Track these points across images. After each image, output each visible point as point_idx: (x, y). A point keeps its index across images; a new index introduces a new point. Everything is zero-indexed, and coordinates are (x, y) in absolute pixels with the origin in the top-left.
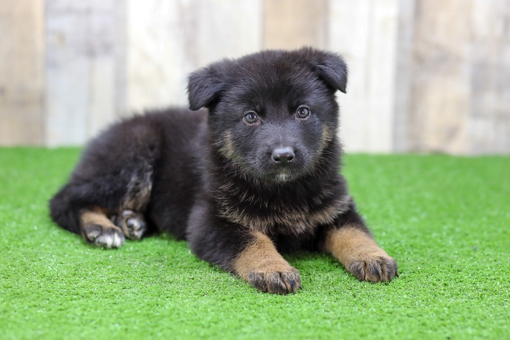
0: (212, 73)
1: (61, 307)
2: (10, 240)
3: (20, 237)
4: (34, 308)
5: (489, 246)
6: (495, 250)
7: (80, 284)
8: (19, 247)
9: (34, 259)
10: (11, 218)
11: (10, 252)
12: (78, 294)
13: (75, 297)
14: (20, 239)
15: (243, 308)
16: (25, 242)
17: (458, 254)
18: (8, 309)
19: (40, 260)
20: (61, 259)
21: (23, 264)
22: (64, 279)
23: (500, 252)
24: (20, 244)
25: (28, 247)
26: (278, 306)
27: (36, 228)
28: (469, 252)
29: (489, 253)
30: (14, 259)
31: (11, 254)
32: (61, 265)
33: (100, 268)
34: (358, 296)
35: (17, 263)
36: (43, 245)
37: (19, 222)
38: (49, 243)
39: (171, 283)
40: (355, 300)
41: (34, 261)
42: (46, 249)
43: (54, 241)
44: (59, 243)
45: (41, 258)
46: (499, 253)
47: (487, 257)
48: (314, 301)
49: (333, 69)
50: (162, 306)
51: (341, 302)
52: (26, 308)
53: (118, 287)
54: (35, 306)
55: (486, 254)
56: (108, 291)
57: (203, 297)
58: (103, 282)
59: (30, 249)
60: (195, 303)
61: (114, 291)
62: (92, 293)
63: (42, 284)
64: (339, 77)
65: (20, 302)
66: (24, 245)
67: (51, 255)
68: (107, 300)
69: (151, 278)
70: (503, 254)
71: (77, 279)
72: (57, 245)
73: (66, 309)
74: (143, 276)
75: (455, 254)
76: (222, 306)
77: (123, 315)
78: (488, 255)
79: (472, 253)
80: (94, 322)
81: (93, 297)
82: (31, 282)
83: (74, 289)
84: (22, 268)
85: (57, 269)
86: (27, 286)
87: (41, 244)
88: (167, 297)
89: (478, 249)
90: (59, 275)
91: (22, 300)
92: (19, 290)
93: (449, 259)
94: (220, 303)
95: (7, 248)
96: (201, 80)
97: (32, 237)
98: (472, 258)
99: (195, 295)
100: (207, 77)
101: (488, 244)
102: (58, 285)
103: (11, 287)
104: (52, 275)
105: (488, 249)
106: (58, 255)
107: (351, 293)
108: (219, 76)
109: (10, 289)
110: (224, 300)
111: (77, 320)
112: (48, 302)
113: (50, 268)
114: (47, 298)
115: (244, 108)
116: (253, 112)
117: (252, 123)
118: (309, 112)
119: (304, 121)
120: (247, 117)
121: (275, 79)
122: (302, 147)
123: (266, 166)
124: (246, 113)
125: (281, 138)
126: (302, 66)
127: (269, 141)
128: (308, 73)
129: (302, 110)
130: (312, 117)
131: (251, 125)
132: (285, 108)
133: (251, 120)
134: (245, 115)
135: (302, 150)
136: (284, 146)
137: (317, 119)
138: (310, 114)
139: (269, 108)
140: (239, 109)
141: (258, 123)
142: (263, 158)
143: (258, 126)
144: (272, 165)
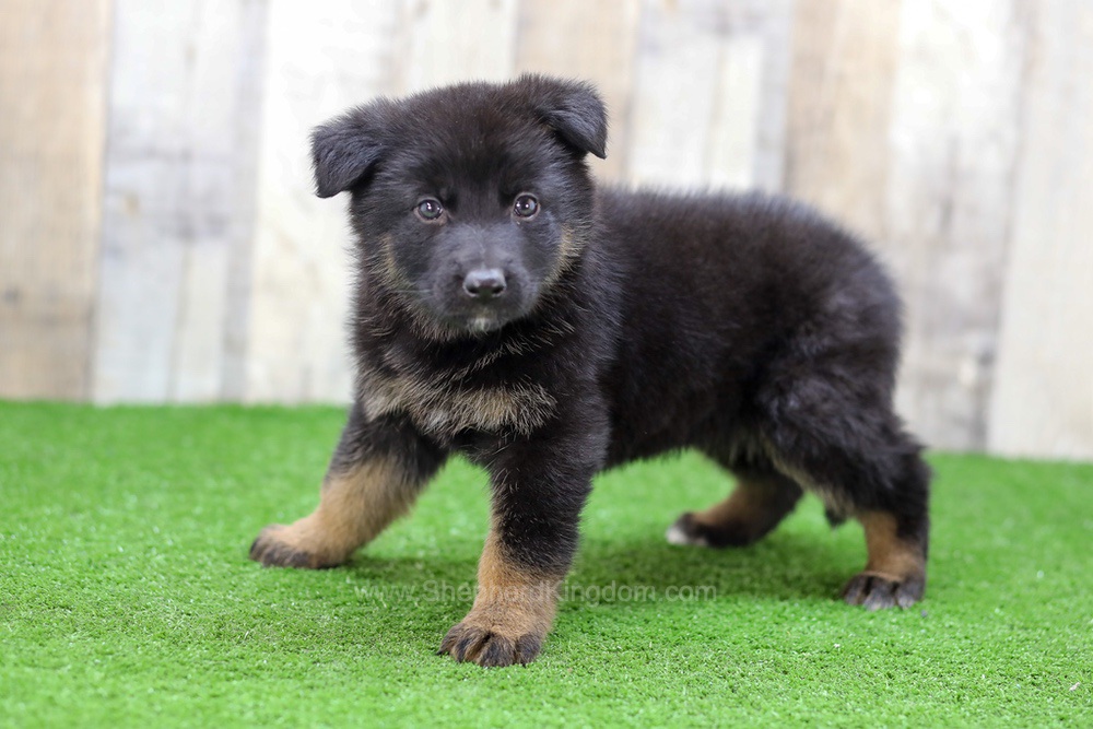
0: (359, 127)
1: (213, 691)
4: (164, 692)
5: (949, 612)
6: (960, 619)
12: (236, 670)
13: (231, 674)
15: (542, 704)
17: (897, 623)
18: (117, 691)
19: (148, 607)
23: (972, 623)
26: (603, 702)
28: (916, 620)
29: (952, 623)
40: (735, 696)
46: (970, 625)
47: (951, 631)
48: (664, 696)
49: (581, 115)
50: (395, 694)
52: (150, 691)
54: (164, 688)
55: (947, 625)
56: (289, 665)
57: (463, 682)
60: (454, 693)
62: (259, 668)
64: (593, 129)
65: (136, 680)
68: (291, 681)
69: (359, 646)
70: (976, 625)
71: (226, 642)
73: (225, 694)
75: (893, 624)
76: (502, 699)
78: (951, 627)
79: (922, 623)
81: (265, 675)
83: (227, 661)
86: (140, 652)
88: (400, 680)
89: (930, 617)
91: (138, 676)
92: (126, 659)
93: (884, 632)
94: (498, 694)
96: (339, 139)
98: (923, 631)
99: (449, 677)
100: (349, 135)
101: (945, 607)
103: (111, 654)
104: (178, 633)
105: (947, 616)
108: (374, 133)
109: (110, 657)
110: (503, 688)
111: (249, 715)
112: (185, 681)
114: (183, 674)
115: (419, 190)
116: (434, 199)
117: (432, 218)
118: (536, 207)
119: (528, 222)
120: (423, 208)
121: (477, 143)
122: (520, 270)
123: (453, 300)
124: (421, 199)
125: (483, 251)
126: (525, 118)
127: (462, 256)
128: (536, 132)
129: (524, 201)
130: (542, 214)
131: (430, 222)
132: (493, 197)
133: (430, 215)
134: (420, 205)
135: (520, 276)
136: (489, 267)
137: (552, 218)
138: (539, 209)
139: (465, 194)
140: (408, 192)
141: (441, 221)
142: (449, 285)
143: (443, 225)
144: (463, 299)
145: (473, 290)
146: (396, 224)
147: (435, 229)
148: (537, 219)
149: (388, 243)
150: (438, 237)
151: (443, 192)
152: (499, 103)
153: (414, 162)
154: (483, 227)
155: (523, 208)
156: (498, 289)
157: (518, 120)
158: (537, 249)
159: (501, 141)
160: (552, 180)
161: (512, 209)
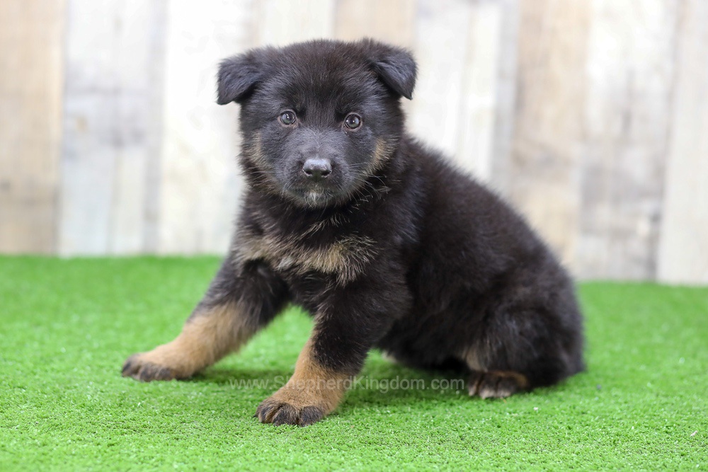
0: (249, 60)
1: (111, 442)
2: (36, 364)
3: (46, 360)
4: (78, 442)
7: (129, 416)
8: (46, 371)
9: (68, 386)
10: (32, 338)
11: (37, 377)
12: (129, 428)
13: (125, 430)
14: (47, 363)
16: (55, 366)
18: (47, 442)
19: (75, 387)
20: (101, 387)
21: (55, 392)
22: (109, 409)
24: (47, 368)
25: (58, 372)
26: (373, 447)
27: (63, 350)
28: (593, 391)
29: (617, 393)
30: (44, 385)
31: (38, 380)
32: (102, 394)
33: (150, 398)
34: (467, 438)
35: (48, 389)
36: (75, 370)
37: (42, 343)
38: (84, 368)
39: (239, 417)
40: (463, 442)
41: (68, 388)
42: (80, 375)
43: (90, 366)
44: (96, 368)
45: (77, 385)
48: (414, 443)
49: (398, 68)
50: (233, 443)
51: (446, 444)
52: (70, 441)
53: (176, 421)
54: (80, 440)
55: (613, 395)
56: (164, 425)
57: (280, 435)
58: (156, 415)
59: (61, 374)
60: (272, 441)
61: (171, 425)
62: (145, 426)
63: (83, 415)
64: (404, 78)
66: (53, 370)
67: (88, 382)
68: (164, 435)
69: (213, 412)
71: (124, 410)
72: (92, 370)
73: (118, 444)
74: (203, 408)
76: (304, 446)
77: (187, 453)
78: (616, 395)
79: (597, 393)
80: (154, 460)
81: (147, 431)
82: (70, 412)
83: (123, 422)
84: (55, 396)
85: (99, 398)
86: (66, 417)
87: (73, 368)
88: (237, 434)
89: (603, 389)
90: (102, 405)
91: (63, 432)
92: (57, 420)
94: (302, 442)
95: (32, 372)
96: (235, 67)
97: (62, 360)
98: (596, 398)
99: (270, 432)
100: (242, 65)
102: (102, 416)
103: (47, 418)
104: (93, 404)
106: (97, 382)
107: (457, 434)
110: (306, 439)
111: (133, 457)
112: (94, 435)
113: (89, 397)
114: (93, 430)
115: (282, 104)
116: (292, 111)
117: (288, 124)
118: (360, 123)
119: (353, 132)
120: (284, 117)
121: (323, 76)
122: (342, 162)
123: (295, 178)
124: (283, 111)
125: (319, 147)
126: (358, 63)
127: (304, 149)
128: (365, 73)
129: (352, 118)
130: (363, 128)
131: (287, 126)
132: (330, 114)
133: (288, 122)
134: (282, 114)
135: (342, 166)
136: (321, 157)
137: (370, 132)
138: (361, 124)
139: (311, 109)
140: (275, 105)
141: (294, 126)
142: (293, 168)
143: (295, 129)
144: (302, 177)
145: (309, 171)
146: (265, 126)
147: (289, 131)
148: (360, 131)
149: (259, 137)
150: (291, 136)
151: (298, 106)
152: (343, 52)
153: (281, 85)
154: (321, 131)
155: (352, 123)
156: (326, 173)
157: (353, 64)
158: (357, 151)
159: (340, 77)
160: (372, 106)
161: (343, 123)
